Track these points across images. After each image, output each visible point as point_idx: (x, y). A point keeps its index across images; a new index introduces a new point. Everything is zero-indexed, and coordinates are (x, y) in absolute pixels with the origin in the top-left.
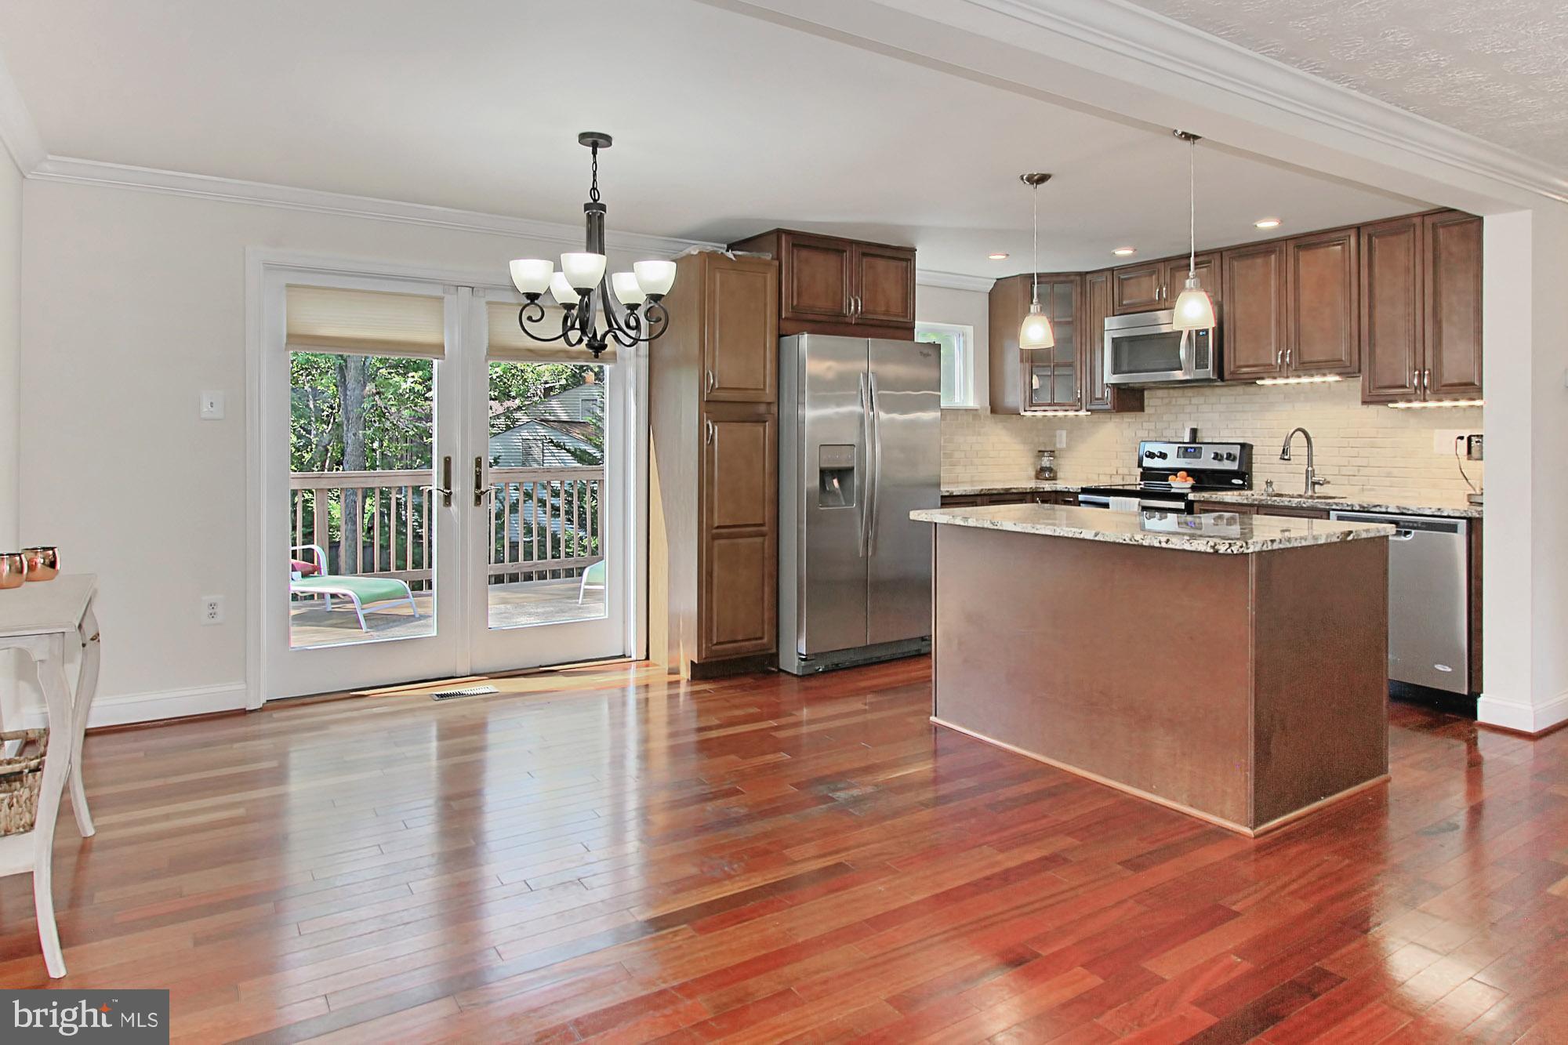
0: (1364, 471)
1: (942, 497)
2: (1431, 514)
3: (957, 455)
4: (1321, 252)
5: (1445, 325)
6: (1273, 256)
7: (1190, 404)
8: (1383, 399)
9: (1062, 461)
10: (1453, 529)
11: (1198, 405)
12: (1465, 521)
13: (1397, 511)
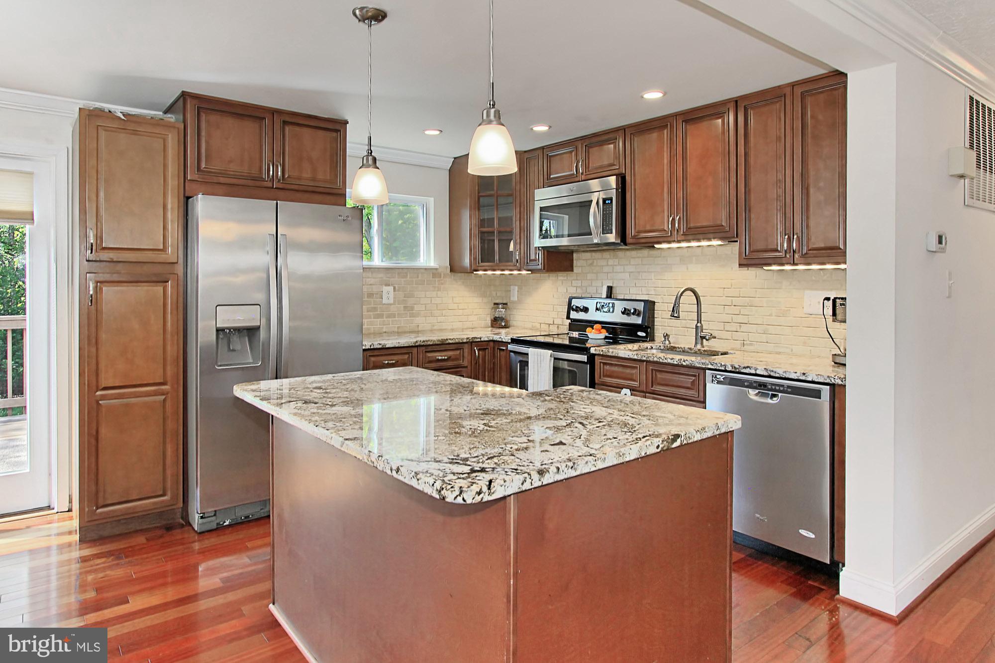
0: (744, 328)
1: (364, 350)
2: (796, 378)
3: (416, 308)
4: (705, 124)
5: (812, 191)
6: (665, 131)
7: (608, 265)
8: (757, 262)
9: (514, 312)
10: (817, 394)
11: (613, 266)
12: (828, 387)
13: (765, 374)
